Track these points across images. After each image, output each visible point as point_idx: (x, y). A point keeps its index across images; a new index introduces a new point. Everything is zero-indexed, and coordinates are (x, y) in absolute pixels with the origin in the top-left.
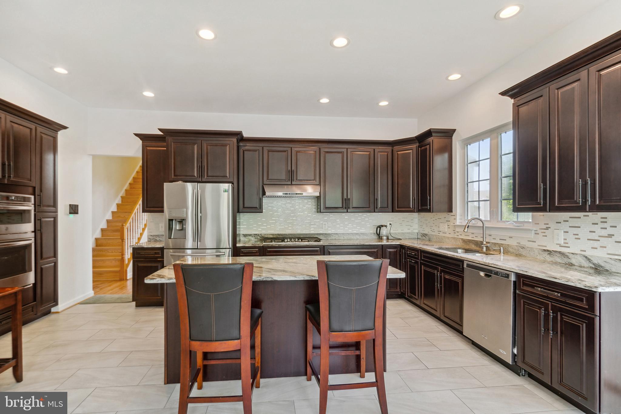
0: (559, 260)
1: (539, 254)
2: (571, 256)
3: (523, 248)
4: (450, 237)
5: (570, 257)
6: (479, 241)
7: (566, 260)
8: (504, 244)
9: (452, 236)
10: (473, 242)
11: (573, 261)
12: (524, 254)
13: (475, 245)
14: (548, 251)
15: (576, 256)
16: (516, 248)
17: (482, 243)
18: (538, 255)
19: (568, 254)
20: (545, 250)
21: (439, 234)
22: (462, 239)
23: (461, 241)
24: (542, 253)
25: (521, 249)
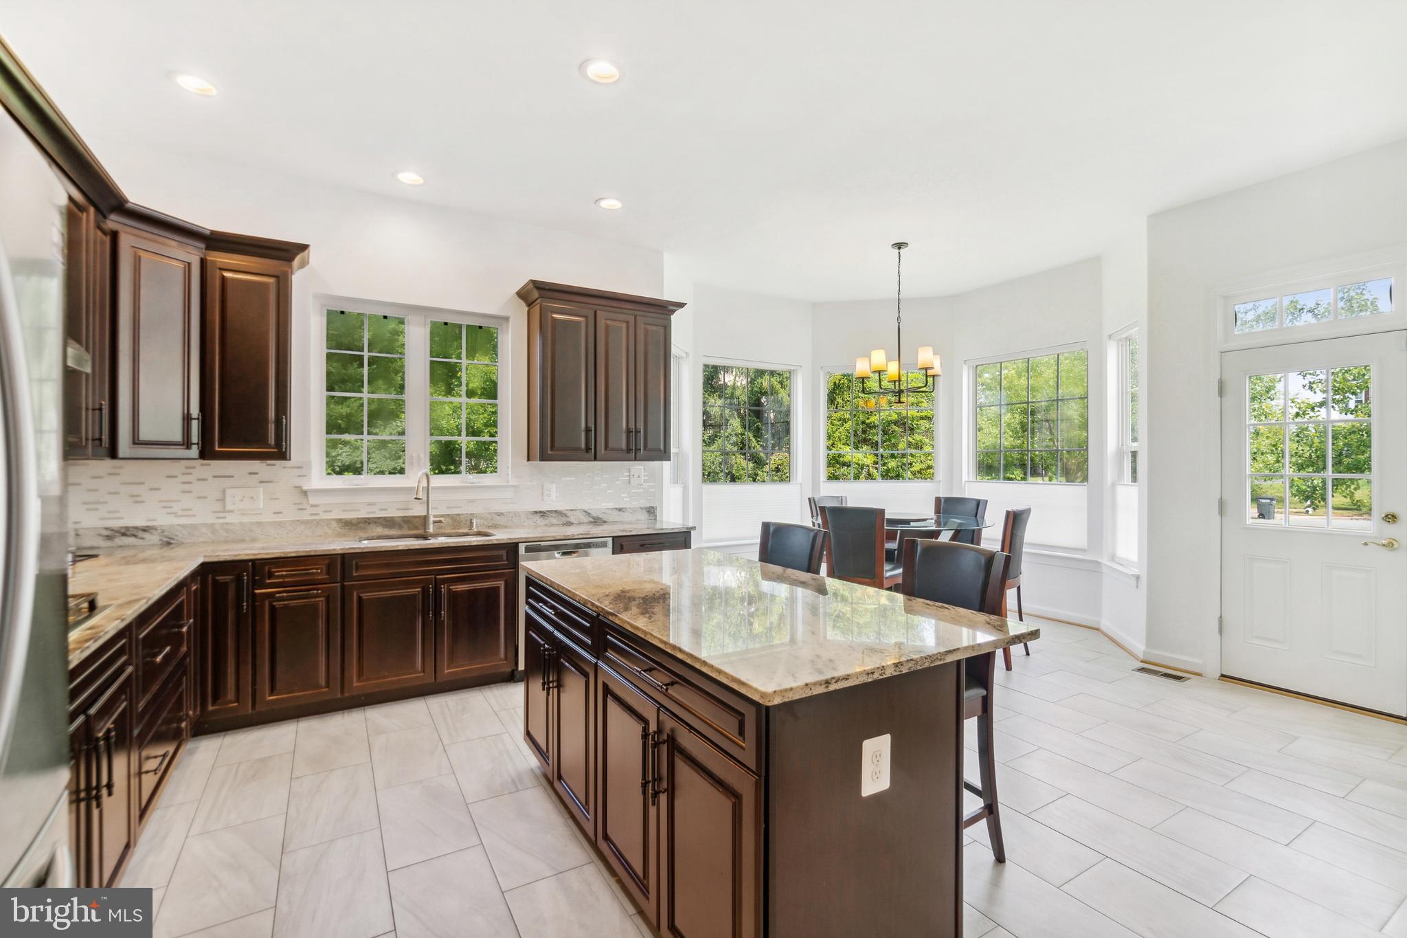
0: (554, 521)
1: (527, 518)
2: (569, 513)
3: (500, 514)
4: (286, 522)
5: (568, 515)
6: (398, 517)
7: (564, 519)
8: (463, 514)
9: (290, 515)
10: (379, 521)
11: (572, 519)
12: (502, 524)
13: (385, 526)
14: (541, 512)
15: (575, 513)
16: (488, 516)
17: (425, 519)
18: (526, 520)
19: (566, 512)
20: (536, 512)
21: (221, 521)
22: (341, 519)
23: (334, 524)
24: (532, 516)
25: (498, 517)
